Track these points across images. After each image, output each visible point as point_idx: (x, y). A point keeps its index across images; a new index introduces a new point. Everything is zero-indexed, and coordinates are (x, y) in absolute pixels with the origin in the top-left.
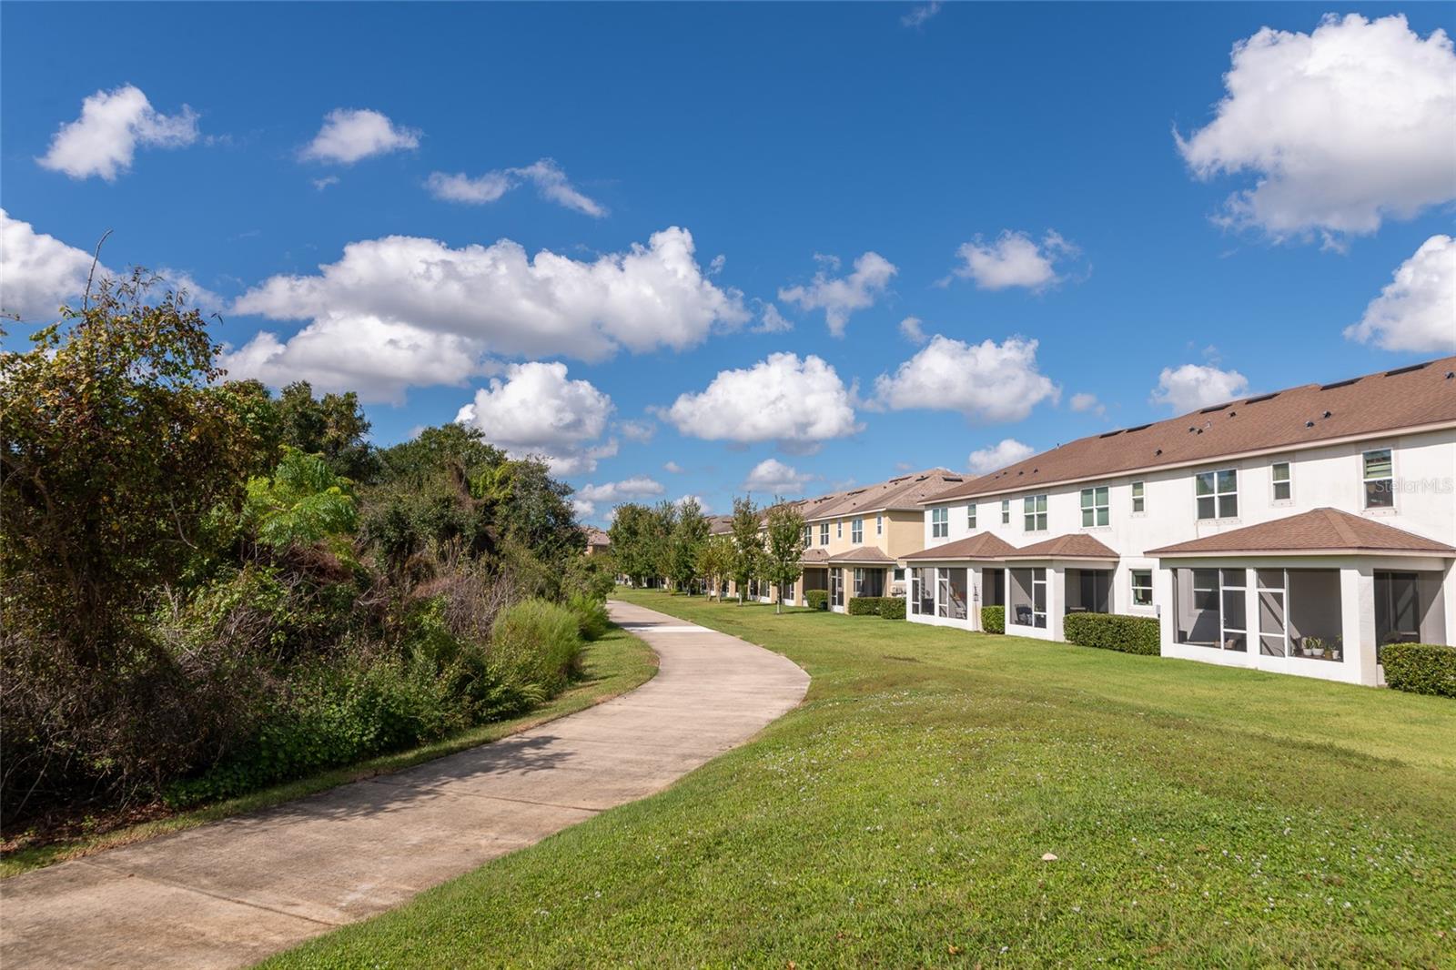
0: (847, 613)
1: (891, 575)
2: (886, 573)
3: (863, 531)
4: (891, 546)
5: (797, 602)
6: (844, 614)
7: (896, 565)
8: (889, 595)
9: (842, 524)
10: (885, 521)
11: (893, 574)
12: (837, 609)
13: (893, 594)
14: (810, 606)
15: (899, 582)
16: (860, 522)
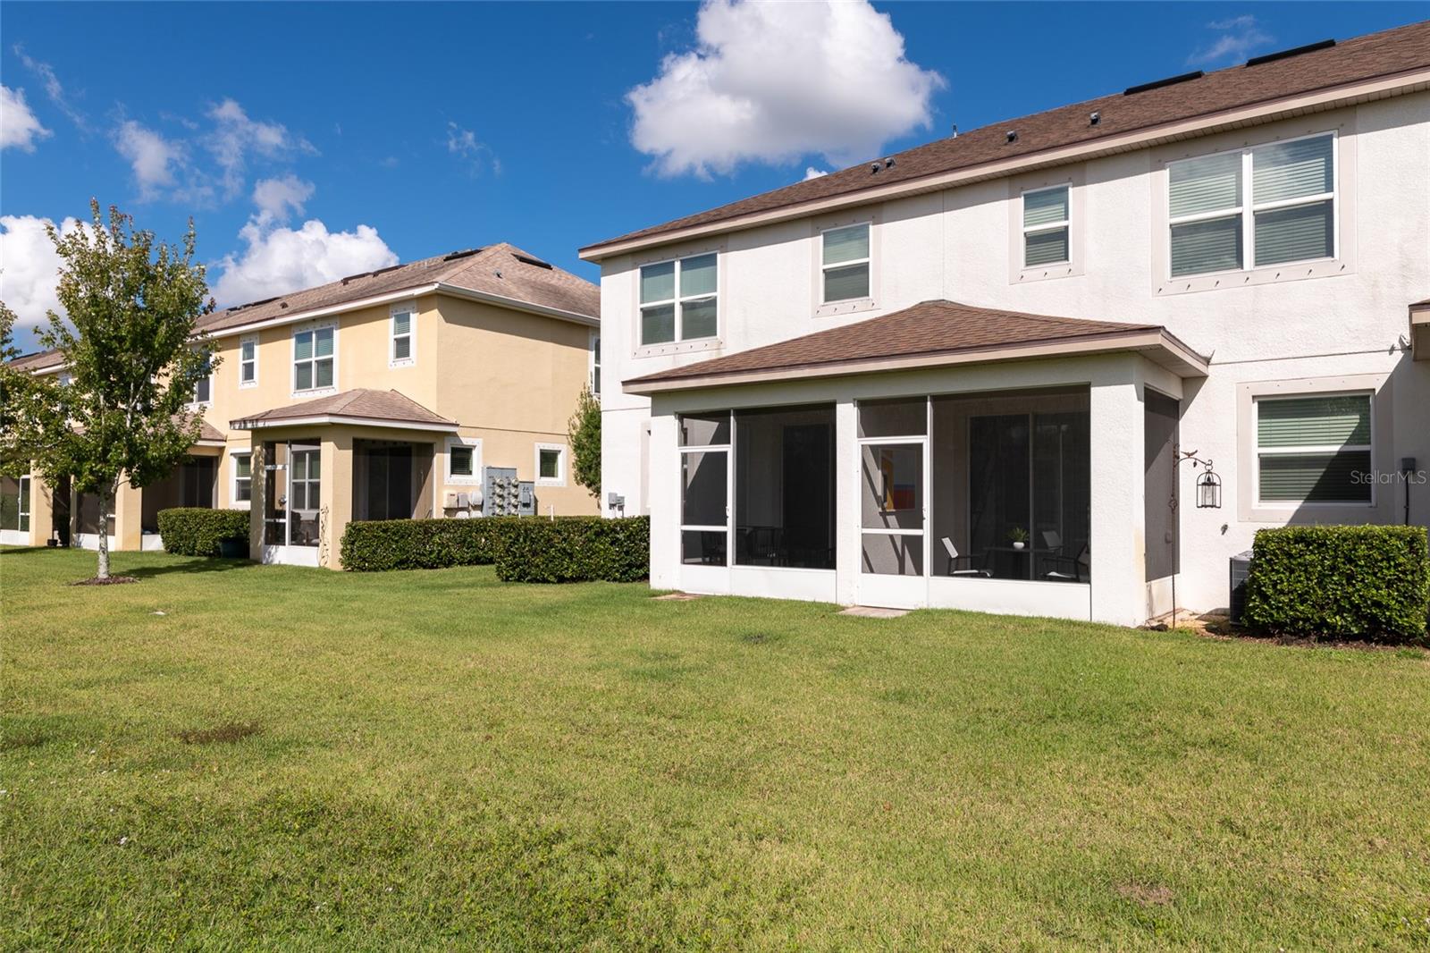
0: (339, 567)
1: (442, 461)
2: (432, 456)
3: (335, 356)
4: (443, 388)
5: (125, 541)
6: (323, 572)
7: (454, 434)
8: (438, 514)
9: (257, 348)
10: (426, 326)
11: (447, 457)
12: (286, 555)
13: (448, 511)
14: (172, 549)
15: (458, 478)
16: (326, 335)
